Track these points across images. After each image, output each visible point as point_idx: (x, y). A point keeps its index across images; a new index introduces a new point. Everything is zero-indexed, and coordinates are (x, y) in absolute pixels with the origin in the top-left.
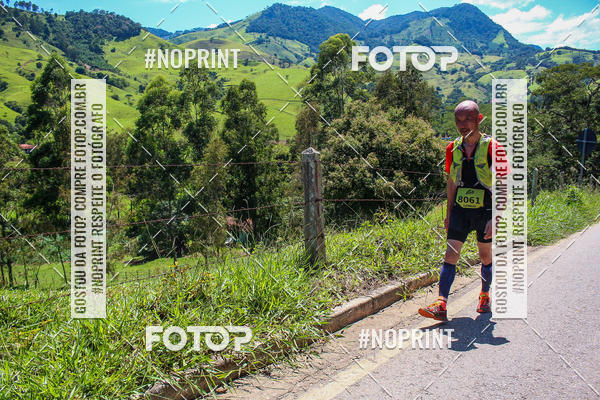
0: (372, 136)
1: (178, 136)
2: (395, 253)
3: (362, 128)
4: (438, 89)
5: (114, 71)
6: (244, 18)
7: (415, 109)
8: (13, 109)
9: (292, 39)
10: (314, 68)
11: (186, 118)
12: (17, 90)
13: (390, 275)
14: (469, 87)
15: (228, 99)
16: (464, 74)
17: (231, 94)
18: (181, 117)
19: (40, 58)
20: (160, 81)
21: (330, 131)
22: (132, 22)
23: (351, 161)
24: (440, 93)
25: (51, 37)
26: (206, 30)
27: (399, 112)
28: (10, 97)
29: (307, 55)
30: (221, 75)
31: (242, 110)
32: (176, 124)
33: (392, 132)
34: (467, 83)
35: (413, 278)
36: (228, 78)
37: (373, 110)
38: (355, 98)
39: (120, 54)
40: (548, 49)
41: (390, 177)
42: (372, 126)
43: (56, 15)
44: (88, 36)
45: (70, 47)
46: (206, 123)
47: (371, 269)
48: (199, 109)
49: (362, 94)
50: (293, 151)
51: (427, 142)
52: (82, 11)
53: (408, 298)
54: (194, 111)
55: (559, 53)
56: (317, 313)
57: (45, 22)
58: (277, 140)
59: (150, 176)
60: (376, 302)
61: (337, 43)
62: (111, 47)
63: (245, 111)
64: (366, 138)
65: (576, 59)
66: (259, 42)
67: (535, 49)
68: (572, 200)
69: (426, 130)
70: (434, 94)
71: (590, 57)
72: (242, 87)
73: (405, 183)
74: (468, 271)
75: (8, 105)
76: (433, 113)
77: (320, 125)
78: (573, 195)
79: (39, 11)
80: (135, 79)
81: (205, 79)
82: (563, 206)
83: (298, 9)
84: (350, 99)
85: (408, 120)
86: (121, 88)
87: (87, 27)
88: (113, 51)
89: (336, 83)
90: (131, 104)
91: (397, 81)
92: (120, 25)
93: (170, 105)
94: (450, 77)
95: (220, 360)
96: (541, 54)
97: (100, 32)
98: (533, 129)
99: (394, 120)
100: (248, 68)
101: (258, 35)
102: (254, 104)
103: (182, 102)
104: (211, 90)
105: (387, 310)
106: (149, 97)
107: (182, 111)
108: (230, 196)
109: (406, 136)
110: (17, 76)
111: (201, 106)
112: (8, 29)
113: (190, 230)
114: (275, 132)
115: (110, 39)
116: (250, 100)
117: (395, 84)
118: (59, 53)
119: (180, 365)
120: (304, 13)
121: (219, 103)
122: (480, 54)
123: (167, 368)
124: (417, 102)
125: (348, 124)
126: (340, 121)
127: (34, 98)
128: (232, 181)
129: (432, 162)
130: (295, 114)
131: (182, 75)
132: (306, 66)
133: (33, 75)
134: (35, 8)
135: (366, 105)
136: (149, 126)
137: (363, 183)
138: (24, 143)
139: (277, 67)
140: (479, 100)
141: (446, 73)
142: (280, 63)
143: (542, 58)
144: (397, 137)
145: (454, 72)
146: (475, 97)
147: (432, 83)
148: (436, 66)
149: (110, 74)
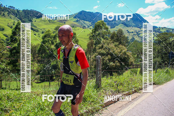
1: (53, 47)
2: (120, 86)
3: (106, 48)
4: (128, 37)
5: (35, 27)
6: (73, 14)
7: (121, 43)
8: (5, 36)
9: (87, 21)
10: (93, 29)
11: (56, 42)
12: (7, 31)
13: (119, 92)
16: (135, 33)
18: (54, 41)
19: (14, 22)
20: (49, 31)
21: (97, 48)
23: (103, 57)
25: (18, 16)
27: (117, 44)
28: (5, 33)
29: (90, 26)
32: (53, 43)
33: (115, 49)
34: (136, 36)
35: (125, 93)
37: (110, 43)
38: (105, 39)
39: (37, 22)
40: (159, 27)
41: (114, 62)
42: (109, 47)
43: (20, 10)
44: (28, 17)
45: (23, 19)
47: (114, 90)
49: (106, 38)
51: (125, 53)
52: (27, 10)
55: (162, 29)
57: (16, 12)
59: (44, 58)
61: (100, 23)
62: (35, 20)
64: (107, 51)
65: (167, 31)
66: (77, 21)
67: (156, 27)
68: (167, 72)
69: (125, 49)
71: (171, 31)
73: (118, 64)
75: (4, 35)
76: (126, 44)
77: (94, 46)
78: (167, 70)
79: (15, 9)
80: (41, 30)
82: (165, 74)
83: (89, 12)
84: (103, 39)
85: (119, 46)
86: (37, 32)
87: (28, 14)
88: (35, 21)
89: (99, 34)
90: (39, 37)
92: (38, 14)
93: (51, 38)
94: (131, 34)
96: (158, 29)
97: (32, 16)
98: (155, 50)
99: (116, 46)
100: (74, 28)
101: (77, 19)
103: (55, 37)
105: (118, 102)
106: (45, 35)
109: (119, 51)
110: (7, 27)
112: (6, 13)
115: (35, 18)
116: (74, 37)
117: (116, 36)
118: (20, 21)
120: (90, 14)
122: (140, 28)
124: (122, 41)
125: (103, 46)
126: (100, 45)
127: (12, 34)
129: (126, 59)
130: (87, 42)
131: (55, 29)
132: (90, 29)
133: (12, 27)
134: (14, 8)
135: (108, 41)
136: (45, 43)
137: (106, 63)
138: (8, 46)
139: (82, 29)
140: (139, 41)
141: (130, 33)
142: (83, 27)
143: (158, 30)
144: (116, 51)
145: (132, 32)
146: (138, 40)
147: (126, 36)
148: (127, 30)
149: (34, 28)
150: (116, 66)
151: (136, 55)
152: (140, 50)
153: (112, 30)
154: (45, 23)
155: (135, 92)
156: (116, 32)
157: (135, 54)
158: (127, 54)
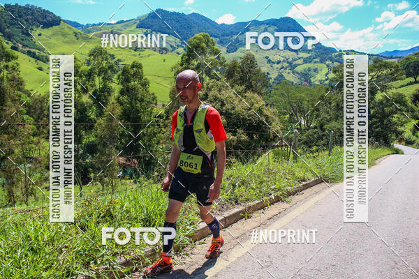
0: (223, 105)
1: (86, 99)
2: (240, 186)
3: (216, 99)
4: (268, 73)
5: (39, 50)
6: (136, 18)
7: (252, 86)
9: (169, 34)
10: (184, 55)
13: (236, 202)
14: (289, 73)
15: (123, 74)
16: (285, 64)
17: (125, 71)
18: (88, 84)
22: (54, 16)
24: (269, 76)
26: (108, 24)
27: (241, 89)
30: (118, 57)
31: (132, 83)
32: (85, 90)
33: (236, 102)
34: (288, 71)
35: (251, 204)
36: (123, 59)
37: (223, 86)
38: (212, 78)
39: (45, 37)
40: (340, 51)
41: (234, 133)
42: (222, 98)
45: (7, 30)
46: (106, 91)
48: (101, 80)
49: (216, 75)
50: (167, 112)
51: (260, 110)
52: (17, 4)
53: (248, 217)
54: (98, 81)
55: (347, 54)
56: (188, 227)
58: (156, 104)
60: (227, 220)
61: (200, 39)
62: (38, 32)
63: (134, 83)
66: (146, 35)
67: (332, 50)
69: (260, 102)
70: (265, 77)
72: (133, 67)
73: (244, 137)
74: (288, 200)
76: (264, 91)
81: (107, 59)
83: (174, 13)
84: (208, 78)
85: (247, 94)
86: (45, 62)
87: (20, 16)
88: (40, 35)
91: (240, 67)
92: (46, 17)
94: (276, 66)
95: (123, 260)
96: (336, 54)
97: (30, 21)
100: (137, 53)
101: (144, 30)
102: (141, 78)
103: (90, 75)
104: (111, 67)
105: (234, 226)
107: (89, 81)
108: (121, 142)
111: (103, 78)
113: (92, 166)
114: (154, 98)
115: (38, 26)
116: (138, 75)
117: (238, 69)
119: (96, 263)
120: (177, 17)
121: (116, 76)
122: (297, 51)
123: (87, 265)
124: (253, 82)
125: (206, 95)
126: (201, 93)
128: (123, 132)
129: (263, 124)
130: (170, 87)
131: (90, 55)
132: (178, 53)
135: (219, 83)
139: (157, 53)
140: (295, 82)
141: (274, 63)
142: (160, 51)
143: (336, 56)
144: (240, 106)
145: (278, 62)
146: (292, 80)
147: (264, 69)
148: (267, 58)
149: (37, 51)
150: (239, 141)
151: (288, 116)
152: (295, 103)
153: (229, 58)
154: (66, 39)
155: (278, 200)
156: (239, 61)
157: (285, 114)
158: (265, 112)
